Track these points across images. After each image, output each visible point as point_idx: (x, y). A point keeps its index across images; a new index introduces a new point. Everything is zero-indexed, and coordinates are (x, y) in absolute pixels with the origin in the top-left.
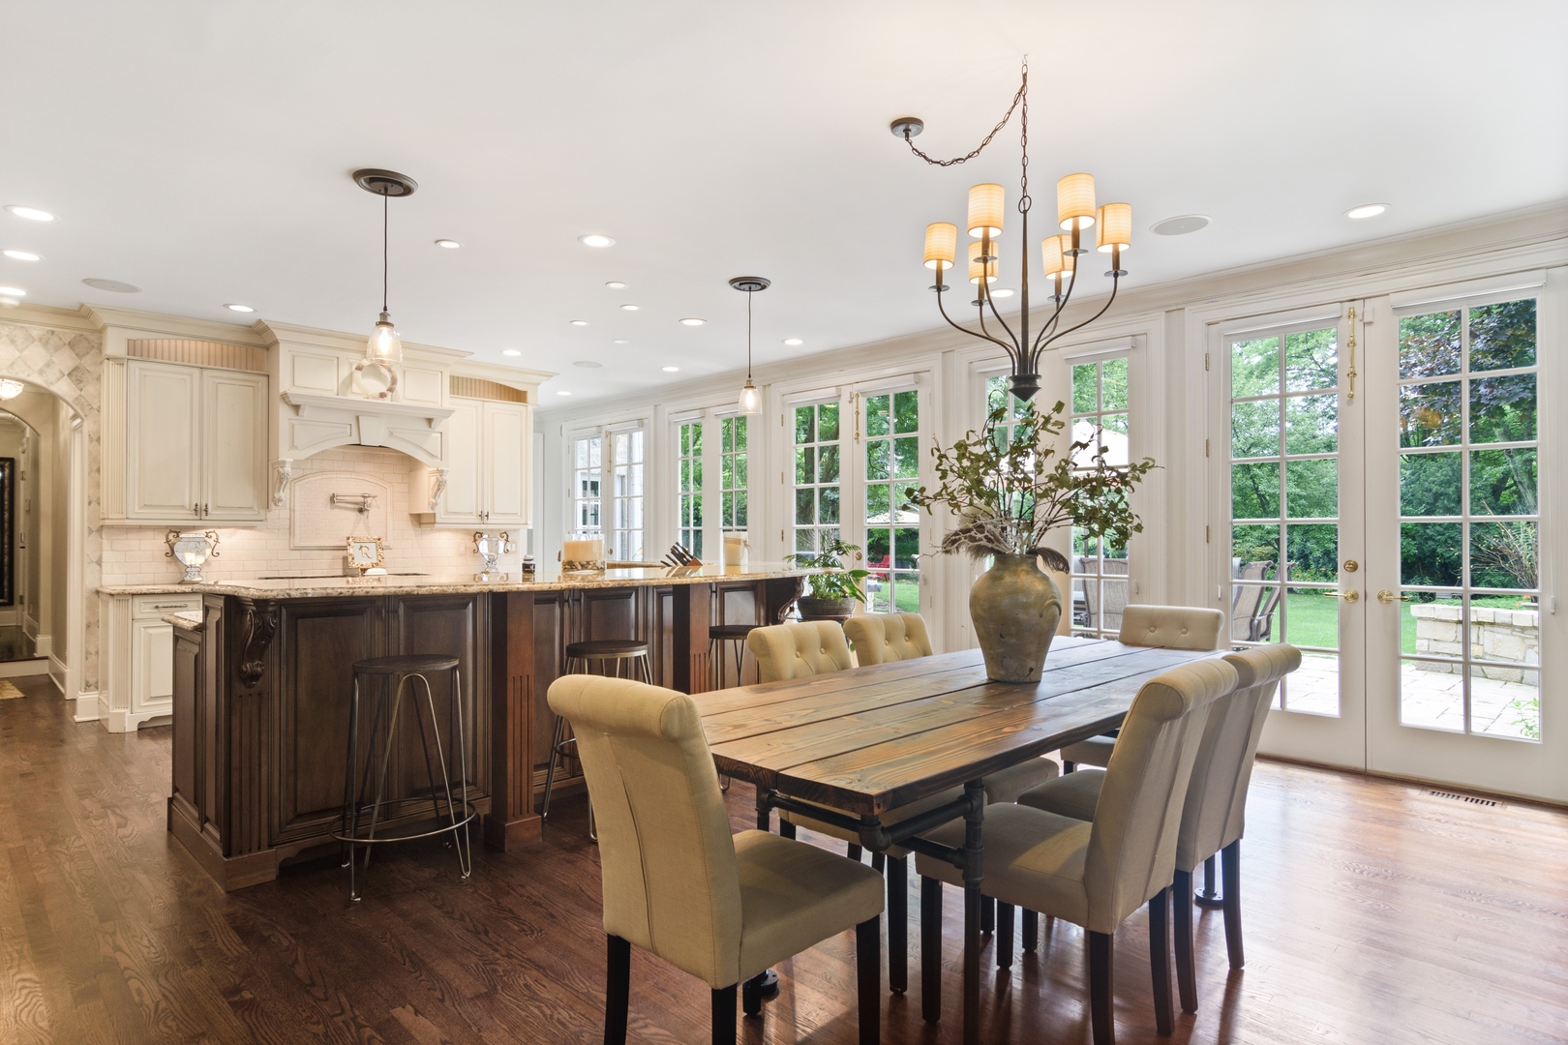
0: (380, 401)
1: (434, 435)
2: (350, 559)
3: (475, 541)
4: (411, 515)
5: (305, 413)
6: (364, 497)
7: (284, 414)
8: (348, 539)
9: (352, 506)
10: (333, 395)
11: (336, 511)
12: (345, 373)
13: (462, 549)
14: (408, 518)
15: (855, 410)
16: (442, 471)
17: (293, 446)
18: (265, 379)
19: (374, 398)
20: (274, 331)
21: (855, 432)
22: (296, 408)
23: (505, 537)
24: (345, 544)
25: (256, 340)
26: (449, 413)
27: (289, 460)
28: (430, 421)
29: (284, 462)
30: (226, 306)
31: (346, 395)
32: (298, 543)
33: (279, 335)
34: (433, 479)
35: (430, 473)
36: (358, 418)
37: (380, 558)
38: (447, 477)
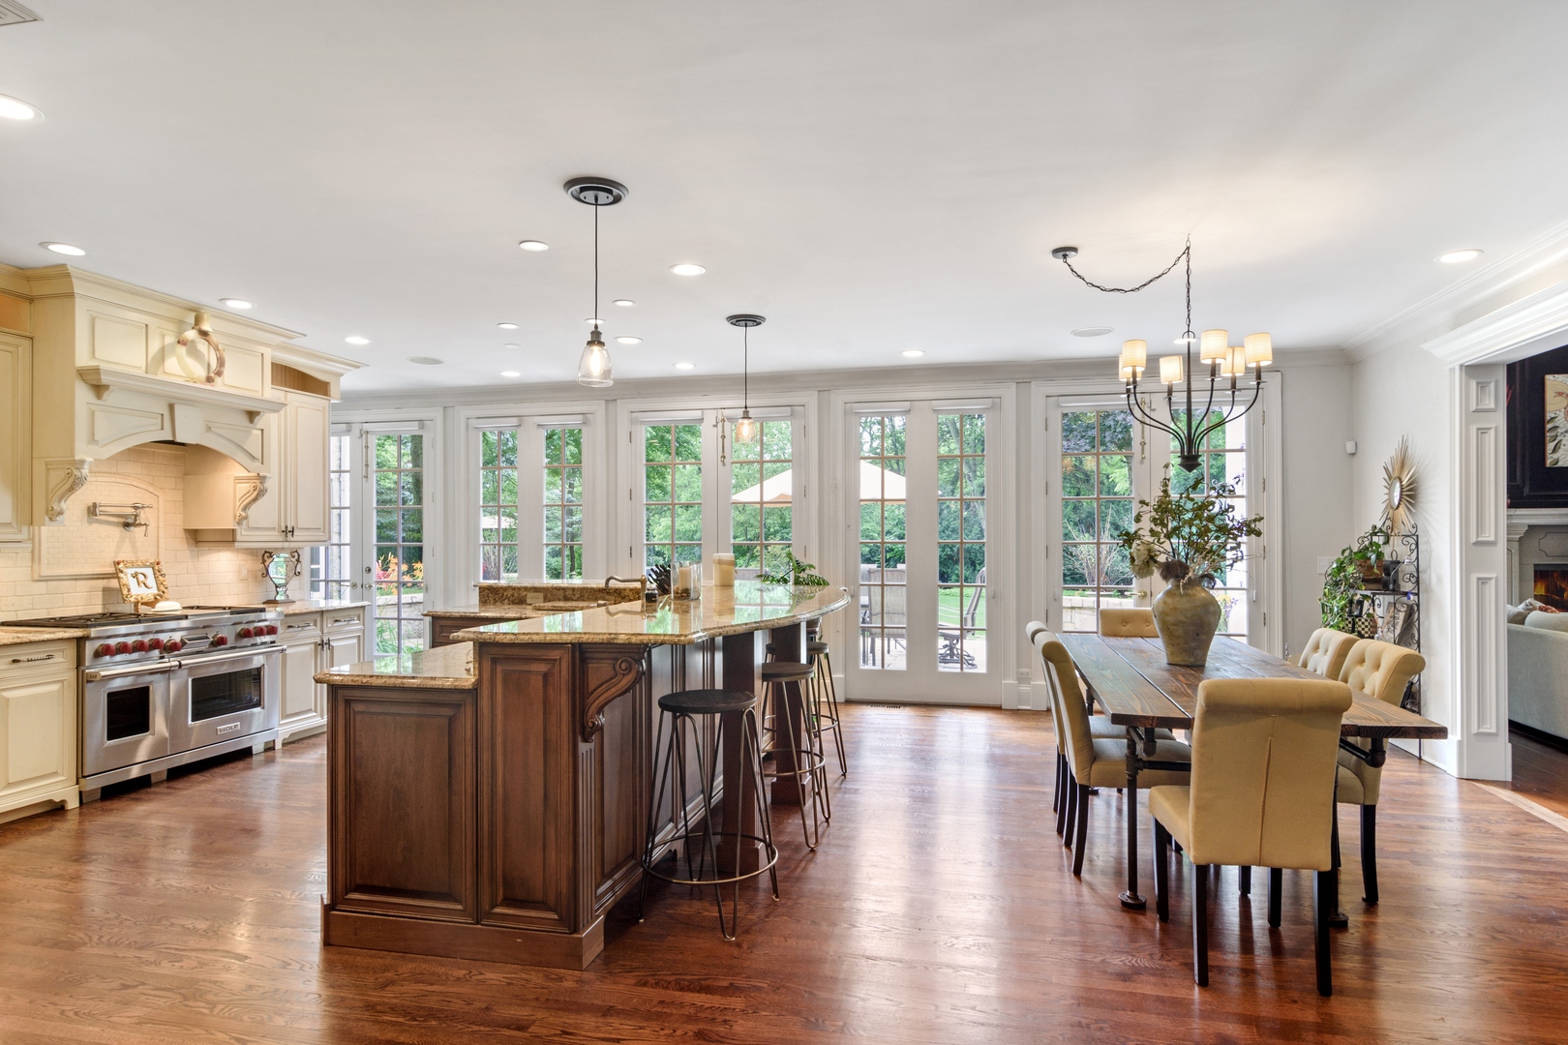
0: (208, 387)
1: (255, 432)
2: (125, 592)
3: (264, 562)
4: (185, 530)
5: (109, 397)
6: (136, 508)
7: (83, 394)
8: (118, 563)
9: (115, 520)
10: (141, 373)
11: (95, 526)
12: (155, 346)
13: (244, 572)
14: (182, 534)
15: (720, 434)
16: (264, 477)
17: (92, 440)
18: (27, 343)
19: (201, 382)
20: (74, 280)
21: (720, 454)
22: (99, 389)
23: (296, 557)
24: (112, 570)
25: (21, 288)
26: (277, 407)
27: (89, 459)
28: (252, 415)
29: (82, 462)
30: (44, 244)
31: (156, 374)
32: (46, 571)
33: (78, 288)
34: (244, 488)
35: (237, 478)
36: (171, 407)
37: (162, 588)
38: (268, 484)
